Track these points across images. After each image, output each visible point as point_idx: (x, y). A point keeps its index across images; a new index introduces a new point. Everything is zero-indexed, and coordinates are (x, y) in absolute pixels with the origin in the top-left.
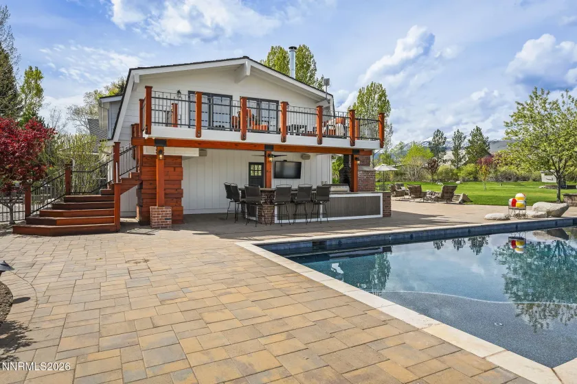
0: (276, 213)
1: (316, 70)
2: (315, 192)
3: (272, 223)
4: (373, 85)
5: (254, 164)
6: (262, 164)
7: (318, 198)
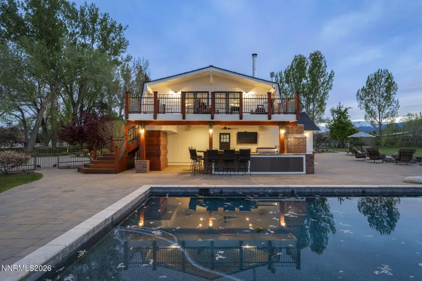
0: (213, 167)
1: (326, 67)
2: (239, 153)
3: (211, 173)
4: (380, 72)
5: (223, 134)
6: (229, 134)
7: (241, 158)
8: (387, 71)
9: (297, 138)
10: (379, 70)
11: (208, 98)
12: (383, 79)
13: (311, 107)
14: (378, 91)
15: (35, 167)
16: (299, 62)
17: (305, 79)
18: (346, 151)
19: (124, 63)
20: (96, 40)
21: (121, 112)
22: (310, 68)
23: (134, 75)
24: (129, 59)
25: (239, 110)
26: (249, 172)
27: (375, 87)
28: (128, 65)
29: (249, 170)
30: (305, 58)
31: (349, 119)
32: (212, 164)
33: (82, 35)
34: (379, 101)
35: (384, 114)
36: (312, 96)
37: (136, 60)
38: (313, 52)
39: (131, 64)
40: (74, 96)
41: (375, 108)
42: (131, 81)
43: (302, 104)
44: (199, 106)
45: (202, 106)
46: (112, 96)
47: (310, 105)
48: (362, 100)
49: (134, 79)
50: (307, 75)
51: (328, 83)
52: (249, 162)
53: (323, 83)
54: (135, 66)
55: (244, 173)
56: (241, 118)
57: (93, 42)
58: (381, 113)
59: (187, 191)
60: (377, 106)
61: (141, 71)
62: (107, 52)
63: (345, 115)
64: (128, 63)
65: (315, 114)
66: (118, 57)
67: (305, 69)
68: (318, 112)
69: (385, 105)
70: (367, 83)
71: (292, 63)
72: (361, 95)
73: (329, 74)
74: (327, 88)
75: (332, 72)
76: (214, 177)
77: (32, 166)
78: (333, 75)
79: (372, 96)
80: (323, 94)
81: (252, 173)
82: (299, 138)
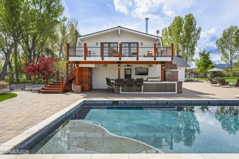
0: (121, 89)
1: (196, 24)
2: (136, 81)
3: (119, 93)
4: (232, 27)
5: (127, 69)
6: (131, 69)
7: (137, 83)
8: (237, 27)
9: (172, 72)
10: (231, 26)
11: (117, 47)
12: (234, 32)
13: (186, 51)
14: (230, 41)
15: (11, 90)
16: (178, 21)
17: (181, 33)
18: (206, 80)
19: (61, 22)
20: (43, 7)
21: (60, 55)
22: (185, 25)
23: (68, 30)
24: (65, 19)
25: (136, 54)
26: (142, 93)
27: (229, 38)
28: (64, 23)
29: (142, 91)
30: (182, 18)
31: (210, 59)
32: (120, 88)
33: (33, 4)
34: (231, 47)
35: (234, 56)
36: (186, 44)
37: (69, 20)
38: (187, 15)
39: (66, 23)
40: (29, 44)
41: (228, 52)
42: (66, 34)
43: (180, 49)
44: (112, 52)
45: (113, 52)
46: (54, 44)
47: (185, 50)
48: (220, 46)
49: (69, 33)
50: (183, 30)
51: (197, 36)
52: (143, 86)
53: (194, 36)
54: (69, 24)
55: (139, 93)
56: (138, 59)
57: (41, 8)
58: (232, 55)
59: (105, 103)
60: (229, 51)
61: (73, 28)
62: (50, 15)
63: (208, 57)
64: (64, 22)
65: (188, 56)
66: (57, 18)
67: (182, 26)
68: (190, 54)
69: (235, 50)
70: (223, 35)
71: (174, 22)
72: (219, 43)
73: (198, 29)
74: (196, 39)
75: (200, 28)
76: (121, 95)
77: (9, 89)
78: (201, 30)
79: (226, 44)
80: (194, 43)
81: (144, 93)
82: (173, 72)
